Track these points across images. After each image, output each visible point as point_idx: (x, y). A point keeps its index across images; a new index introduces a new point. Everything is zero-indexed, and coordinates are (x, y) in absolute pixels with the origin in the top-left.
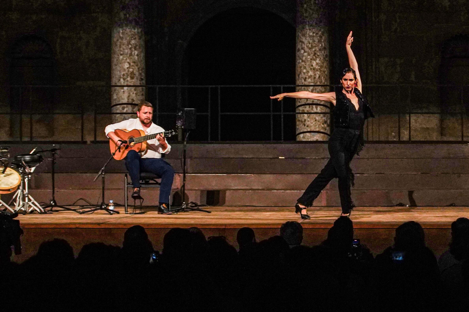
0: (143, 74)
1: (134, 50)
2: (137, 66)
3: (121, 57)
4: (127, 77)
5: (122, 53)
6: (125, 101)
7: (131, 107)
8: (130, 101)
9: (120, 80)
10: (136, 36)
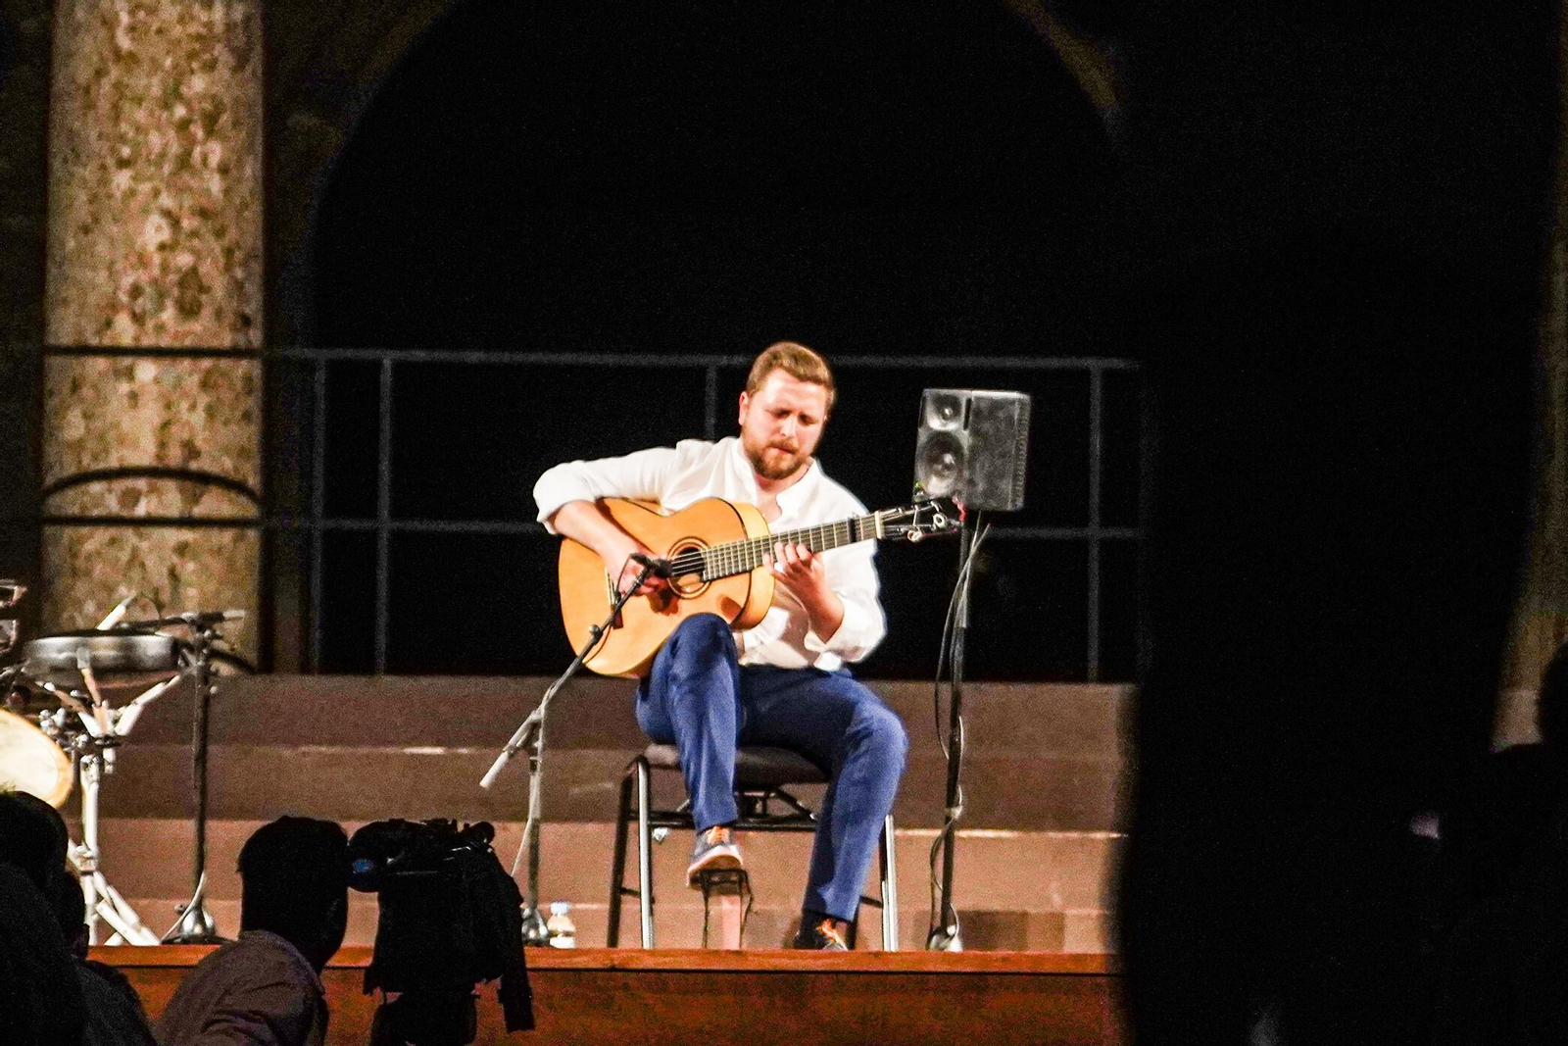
0: (253, 289)
1: (200, 134)
2: (220, 233)
3: (122, 179)
4: (160, 307)
5: (126, 152)
6: (144, 454)
7: (182, 491)
8: (175, 457)
9: (109, 324)
10: (219, 49)
